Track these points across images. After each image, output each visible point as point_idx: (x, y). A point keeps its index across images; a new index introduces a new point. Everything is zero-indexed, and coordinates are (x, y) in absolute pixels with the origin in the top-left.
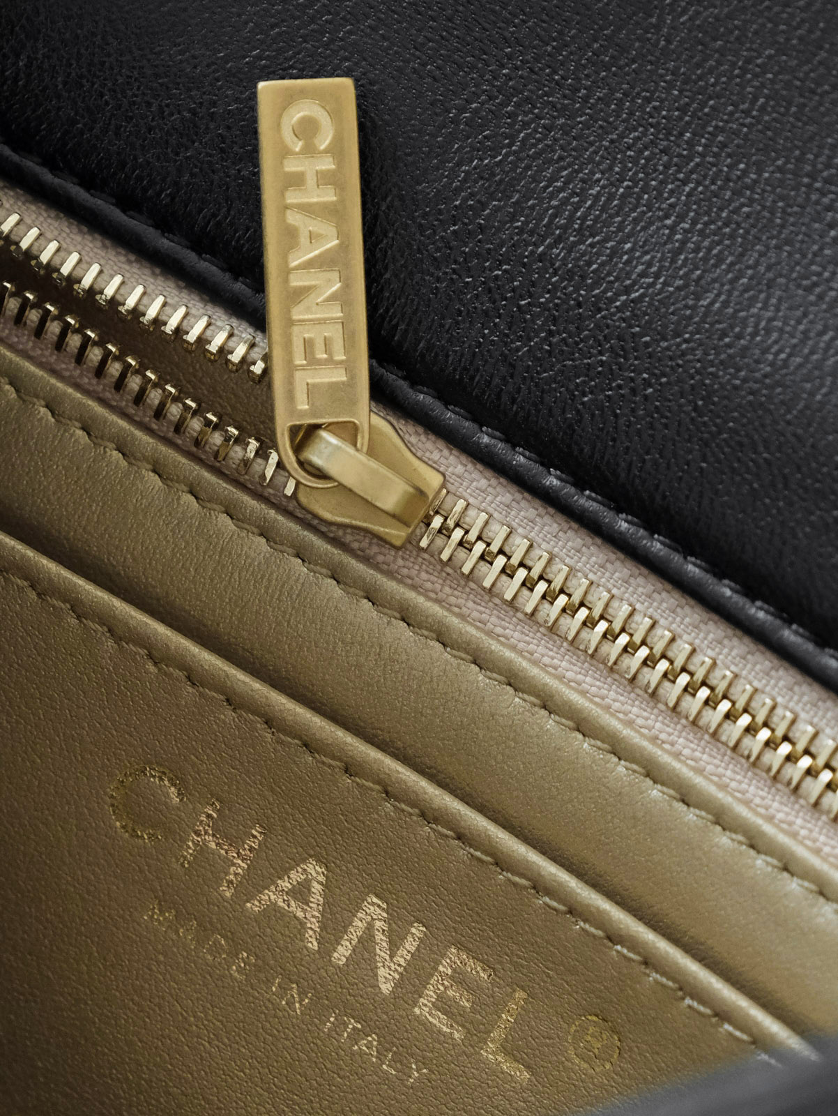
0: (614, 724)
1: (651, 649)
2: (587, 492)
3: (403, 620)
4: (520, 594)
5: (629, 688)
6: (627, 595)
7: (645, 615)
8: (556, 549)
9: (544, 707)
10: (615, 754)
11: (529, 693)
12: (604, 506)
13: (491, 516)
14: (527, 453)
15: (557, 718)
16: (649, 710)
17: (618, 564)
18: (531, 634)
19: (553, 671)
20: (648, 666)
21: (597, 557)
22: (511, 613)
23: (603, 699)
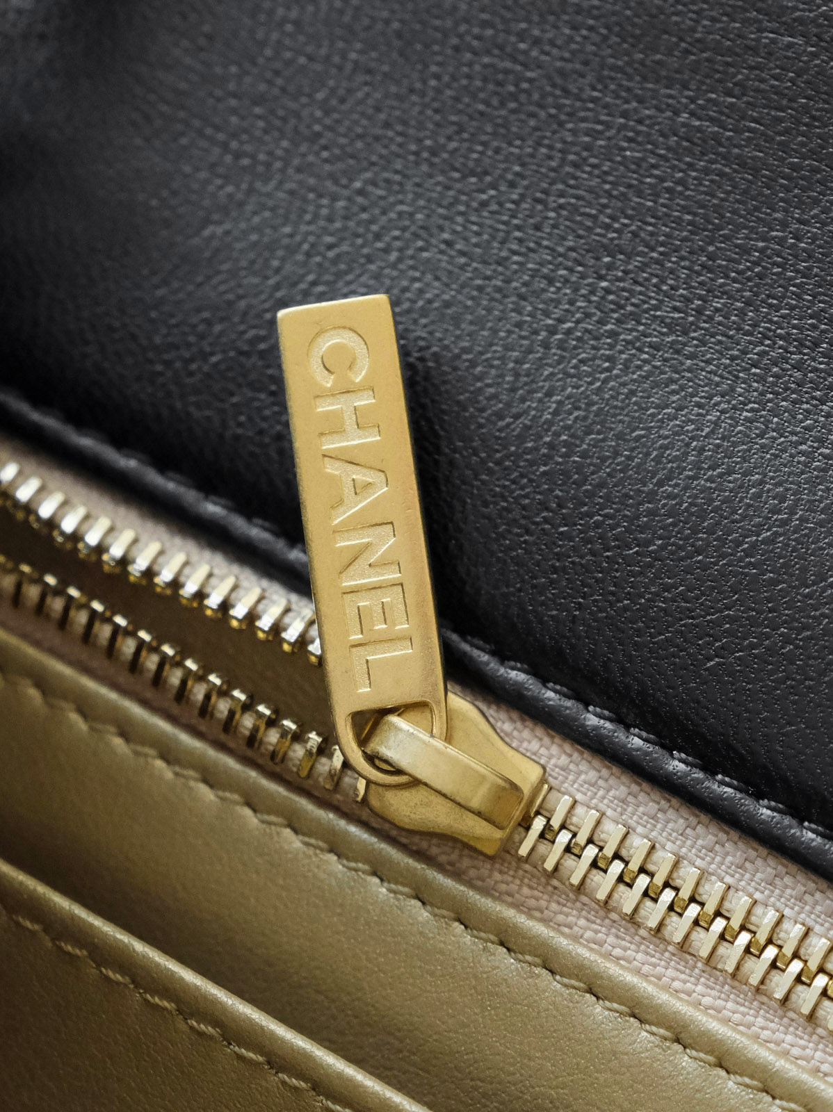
0: (764, 1054)
1: (805, 962)
2: (720, 777)
3: (502, 944)
4: (642, 905)
5: (780, 1012)
6: (772, 899)
7: (796, 922)
8: (684, 850)
9: (678, 1040)
10: (767, 1092)
11: (658, 1025)
12: (741, 791)
13: (603, 814)
14: (644, 734)
15: (694, 1053)
16: (806, 1037)
17: (759, 862)
18: (657, 955)
19: (686, 997)
20: (803, 983)
21: (734, 856)
22: (632, 930)
23: (749, 1027)
